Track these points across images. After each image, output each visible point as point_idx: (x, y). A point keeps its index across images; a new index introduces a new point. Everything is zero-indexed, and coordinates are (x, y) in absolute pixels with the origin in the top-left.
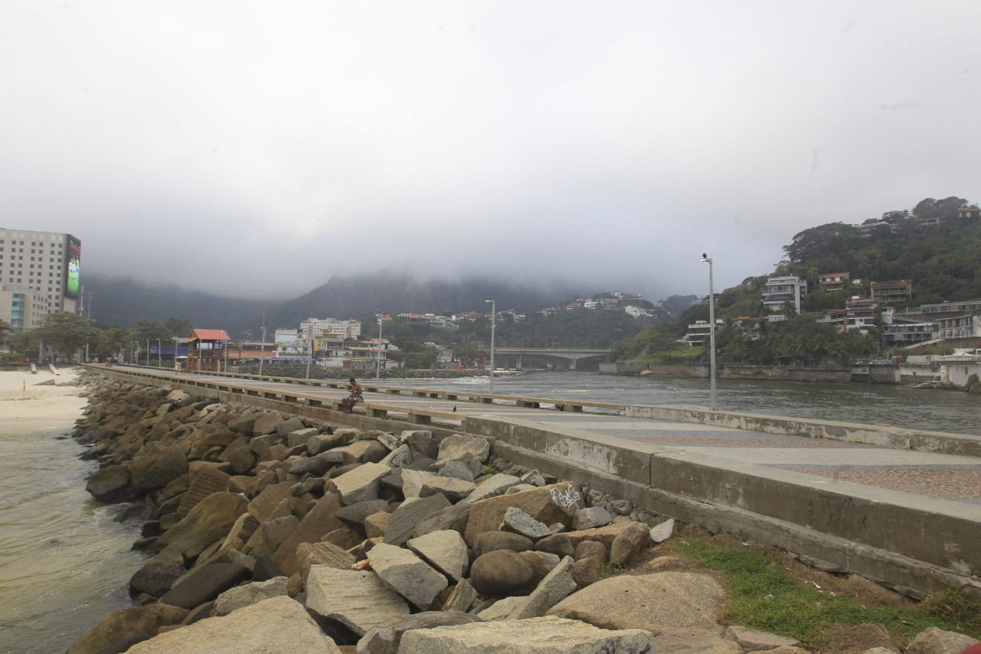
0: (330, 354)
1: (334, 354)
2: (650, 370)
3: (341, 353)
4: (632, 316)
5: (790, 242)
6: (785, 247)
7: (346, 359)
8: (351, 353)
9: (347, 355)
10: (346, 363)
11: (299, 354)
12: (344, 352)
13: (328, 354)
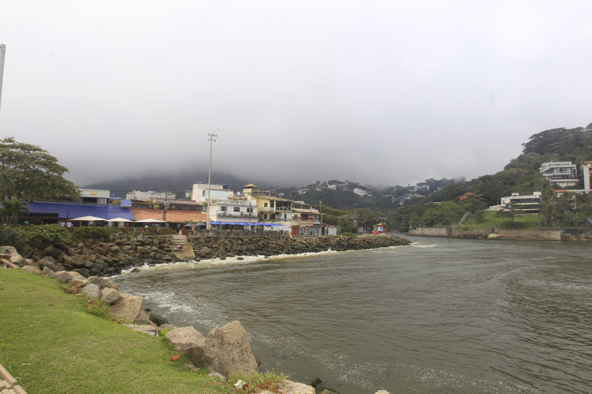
0: (276, 217)
1: (283, 217)
2: (497, 233)
3: (290, 216)
4: (359, 195)
5: (527, 141)
6: (523, 144)
7: (294, 223)
8: (299, 215)
9: (295, 218)
10: (295, 229)
11: (242, 216)
12: (293, 215)
13: (273, 217)
